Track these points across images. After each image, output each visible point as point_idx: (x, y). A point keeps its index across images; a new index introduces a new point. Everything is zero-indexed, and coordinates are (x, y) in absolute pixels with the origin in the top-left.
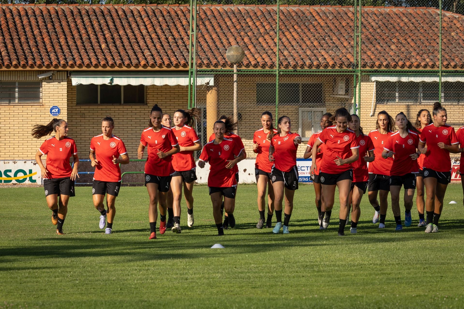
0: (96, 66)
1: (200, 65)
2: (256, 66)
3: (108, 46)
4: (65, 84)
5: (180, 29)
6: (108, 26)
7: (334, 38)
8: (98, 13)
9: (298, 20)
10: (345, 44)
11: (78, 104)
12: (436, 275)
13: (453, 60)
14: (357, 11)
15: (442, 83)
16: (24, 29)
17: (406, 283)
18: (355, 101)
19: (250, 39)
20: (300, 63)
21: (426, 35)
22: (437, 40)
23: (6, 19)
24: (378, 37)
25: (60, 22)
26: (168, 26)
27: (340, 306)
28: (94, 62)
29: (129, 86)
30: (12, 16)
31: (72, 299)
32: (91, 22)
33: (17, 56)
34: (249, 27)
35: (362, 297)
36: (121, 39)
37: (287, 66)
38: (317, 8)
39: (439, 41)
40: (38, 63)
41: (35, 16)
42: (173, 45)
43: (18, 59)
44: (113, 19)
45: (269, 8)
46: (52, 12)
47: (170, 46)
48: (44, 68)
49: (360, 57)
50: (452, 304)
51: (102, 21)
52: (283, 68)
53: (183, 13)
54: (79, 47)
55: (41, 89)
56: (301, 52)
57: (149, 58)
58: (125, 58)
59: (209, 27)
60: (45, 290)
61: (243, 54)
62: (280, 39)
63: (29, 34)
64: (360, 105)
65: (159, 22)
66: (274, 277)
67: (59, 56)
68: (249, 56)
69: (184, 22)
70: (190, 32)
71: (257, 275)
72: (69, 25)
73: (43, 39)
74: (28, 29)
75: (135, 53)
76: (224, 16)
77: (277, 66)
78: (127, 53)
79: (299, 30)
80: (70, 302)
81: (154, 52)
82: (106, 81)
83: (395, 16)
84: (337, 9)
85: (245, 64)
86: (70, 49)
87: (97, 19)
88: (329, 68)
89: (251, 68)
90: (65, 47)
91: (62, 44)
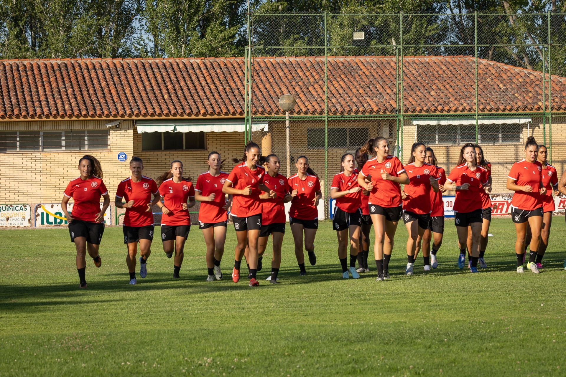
0: (160, 115)
1: (255, 113)
2: (306, 113)
3: (170, 96)
4: (131, 132)
5: (237, 80)
6: (170, 78)
7: (378, 86)
8: (161, 66)
9: (345, 70)
10: (389, 91)
11: (143, 150)
12: (474, 301)
13: (489, 104)
14: (399, 61)
15: (478, 126)
16: (92, 81)
17: (446, 310)
18: (398, 143)
19: (301, 88)
20: (347, 109)
21: (463, 81)
22: (474, 86)
23: (75, 72)
24: (418, 84)
25: (126, 75)
26: (225, 77)
27: (385, 331)
28: (158, 111)
29: (190, 133)
30: (81, 69)
31: (138, 329)
32: (154, 74)
33: (86, 106)
34: (300, 77)
35: (405, 323)
36: (182, 90)
37: (335, 113)
38: (362, 58)
39: (475, 86)
40: (106, 112)
41: (102, 69)
42: (230, 95)
43: (87, 110)
44: (174, 72)
45: (318, 59)
46: (118, 65)
47: (228, 96)
48: (111, 118)
49: (402, 103)
50: (489, 328)
51: (164, 74)
52: (331, 115)
53: (239, 65)
54: (143, 98)
55: (109, 137)
56: (347, 99)
57: (208, 107)
58: (187, 107)
59: (263, 78)
60: (113, 321)
61: (295, 102)
62: (328, 88)
63: (97, 86)
64: (402, 147)
65: (217, 74)
66: (324, 306)
67: (125, 107)
68: (300, 104)
69: (240, 74)
70: (245, 83)
71: (308, 304)
72: (134, 78)
73: (110, 90)
74: (95, 81)
75: (195, 102)
76: (277, 67)
77: (326, 112)
78: (188, 102)
79: (346, 79)
80: (135, 332)
81: (213, 102)
82: (169, 128)
83: (434, 65)
84: (381, 59)
85: (296, 111)
86: (135, 100)
87: (160, 72)
88: (374, 114)
89: (302, 115)
90: (130, 98)
91: (128, 95)
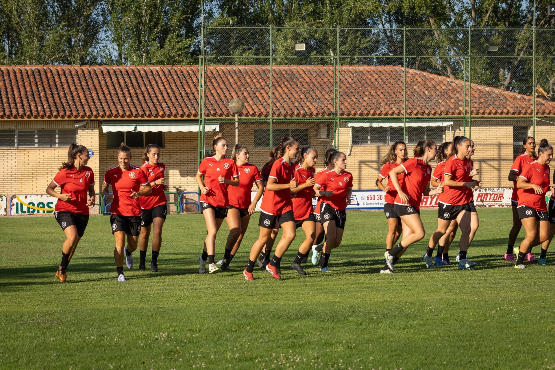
0: (123, 116)
1: (208, 115)
2: (253, 115)
3: (132, 100)
4: (97, 131)
5: (192, 85)
6: (132, 83)
7: (318, 92)
8: (124, 73)
9: (288, 77)
10: (327, 96)
11: (108, 147)
12: (401, 284)
13: (415, 109)
14: (336, 70)
15: (406, 128)
16: (62, 86)
17: (376, 291)
18: (335, 143)
19: (249, 94)
20: (290, 112)
21: (392, 88)
22: (402, 93)
23: (47, 78)
24: (353, 91)
25: (92, 80)
26: (181, 83)
27: (321, 310)
28: (121, 113)
29: (150, 133)
30: (53, 75)
31: (101, 307)
32: (118, 80)
33: (57, 108)
34: (248, 83)
35: (339, 302)
36: (143, 94)
37: (279, 115)
38: (303, 67)
39: (404, 93)
40: (75, 114)
41: (72, 75)
42: (186, 99)
43: (58, 111)
44: (136, 78)
45: (264, 68)
46: (86, 72)
47: (183, 99)
48: (79, 118)
49: (338, 107)
50: (414, 308)
51: (127, 80)
52: (275, 117)
53: (194, 72)
54: (108, 101)
55: (77, 136)
56: (290, 103)
57: (166, 110)
58: (147, 110)
59: (215, 84)
60: (79, 300)
61: (243, 105)
62: (273, 93)
63: (67, 90)
64: (339, 146)
65: (174, 80)
66: (268, 287)
67: (92, 109)
68: (248, 107)
69: (195, 80)
70: (199, 88)
71: (253, 285)
72: (100, 83)
73: (78, 94)
74: (65, 86)
75: (154, 105)
76: (228, 75)
77: (271, 115)
78: (148, 105)
79: (289, 86)
80: (99, 309)
81: (170, 105)
82: (131, 128)
83: (367, 73)
84: (320, 68)
85: (244, 114)
86: (101, 103)
87: (123, 77)
88: (314, 117)
89: (250, 117)
90: (96, 101)
91: (94, 98)
